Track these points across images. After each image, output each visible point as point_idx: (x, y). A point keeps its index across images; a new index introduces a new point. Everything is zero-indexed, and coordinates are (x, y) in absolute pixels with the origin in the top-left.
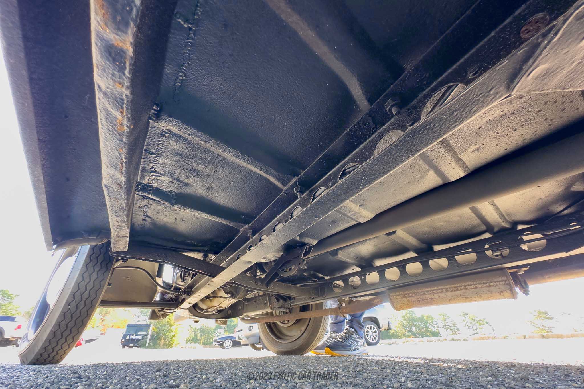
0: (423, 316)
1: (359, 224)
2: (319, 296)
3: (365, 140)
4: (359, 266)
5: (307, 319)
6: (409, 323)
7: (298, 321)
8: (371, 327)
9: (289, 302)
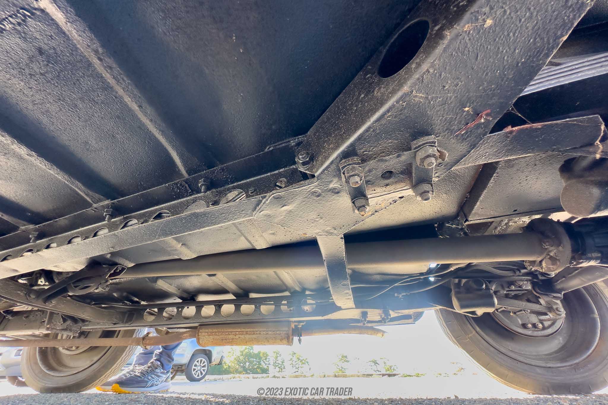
0: (259, 353)
1: (180, 260)
2: (123, 322)
3: (183, 197)
4: (180, 298)
5: (106, 347)
6: (244, 358)
7: (92, 349)
8: (201, 361)
9: (80, 324)
